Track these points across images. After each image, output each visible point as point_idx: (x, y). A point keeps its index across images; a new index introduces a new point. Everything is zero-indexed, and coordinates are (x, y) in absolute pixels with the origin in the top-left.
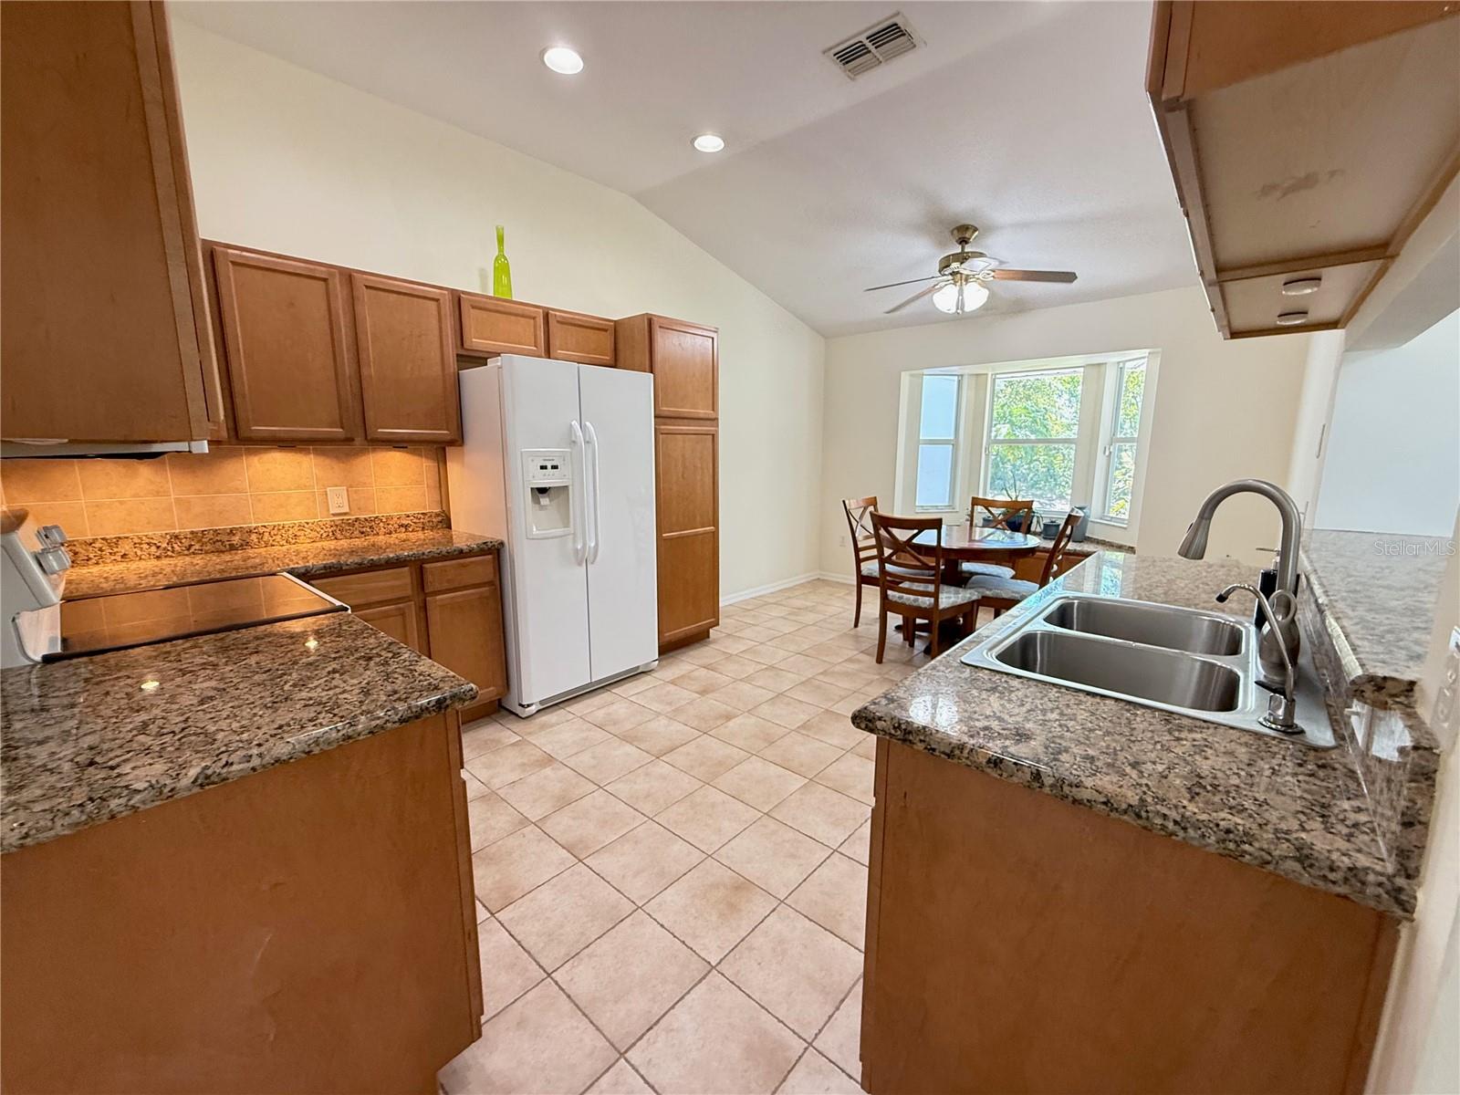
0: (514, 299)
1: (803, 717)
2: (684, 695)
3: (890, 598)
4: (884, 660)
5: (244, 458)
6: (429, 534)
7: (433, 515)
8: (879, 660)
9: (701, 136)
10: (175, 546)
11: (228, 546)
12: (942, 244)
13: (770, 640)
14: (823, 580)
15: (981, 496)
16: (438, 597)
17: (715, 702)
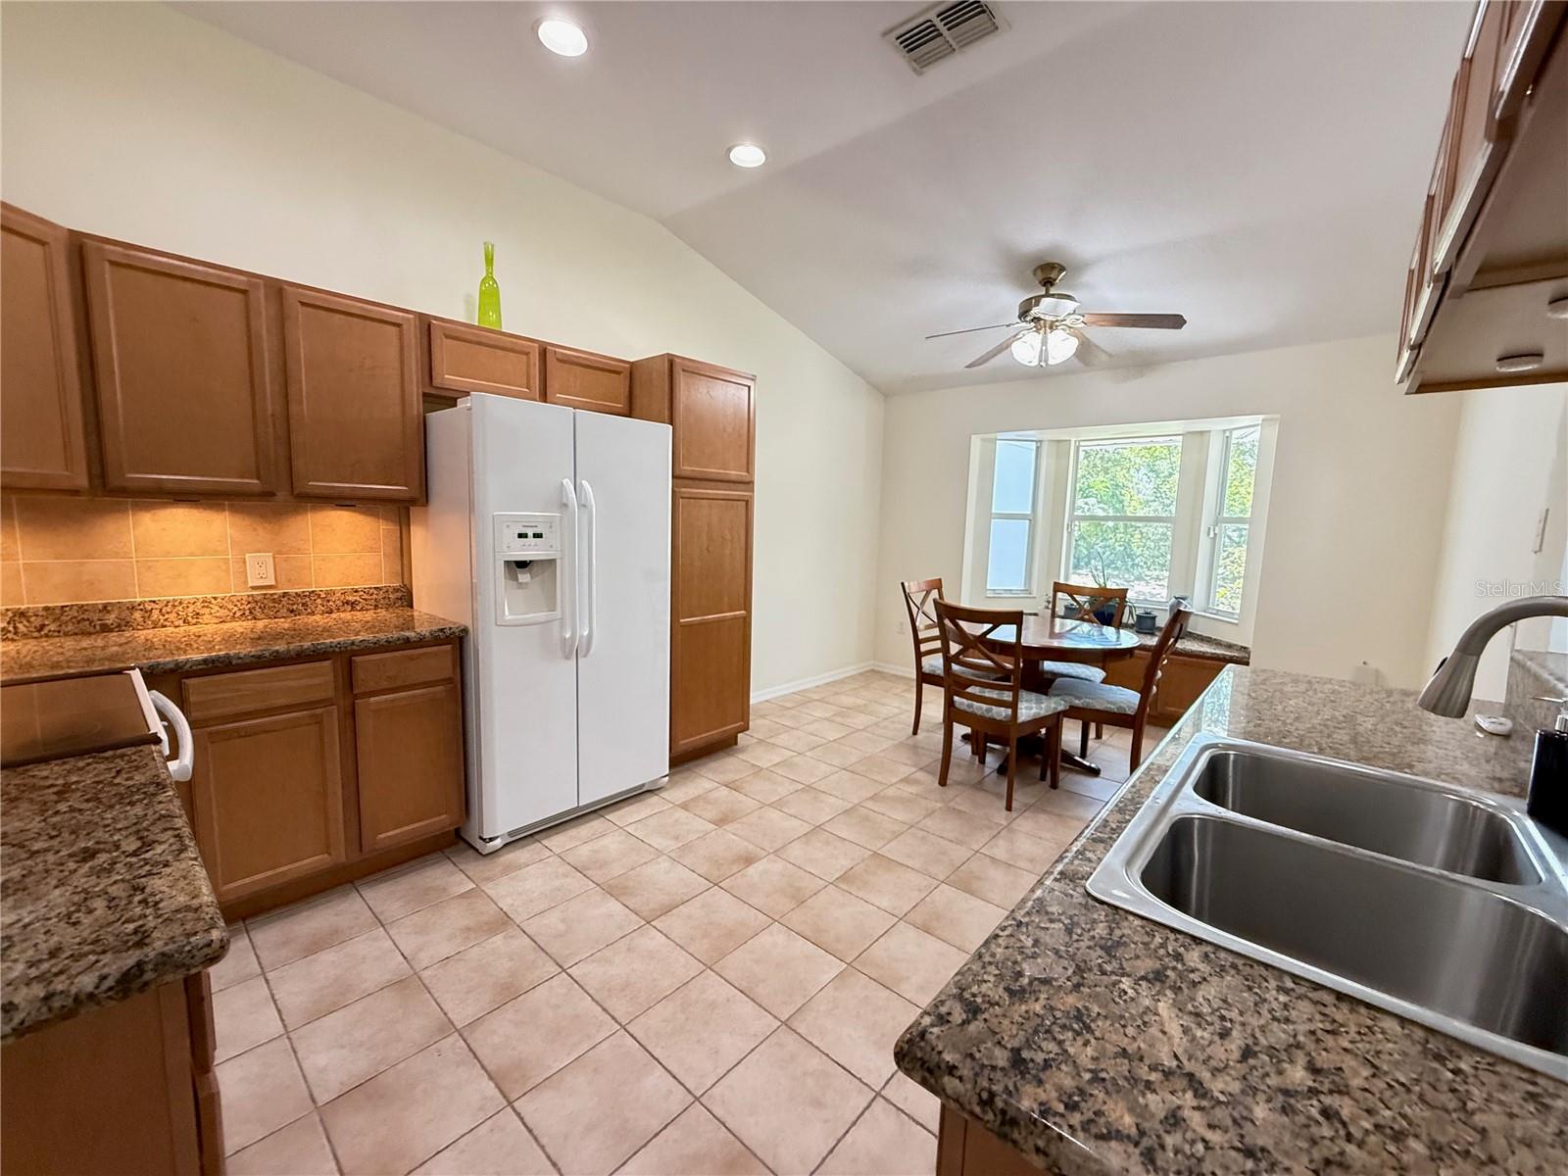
0: (504, 330)
1: (845, 863)
2: (696, 825)
3: (957, 705)
4: (948, 782)
5: (130, 513)
6: (382, 612)
7: (391, 590)
8: (943, 782)
9: (738, 145)
10: (20, 626)
11: (98, 628)
12: (1023, 284)
13: (811, 750)
14: (878, 672)
15: (1062, 581)
16: (372, 699)
17: (733, 837)
